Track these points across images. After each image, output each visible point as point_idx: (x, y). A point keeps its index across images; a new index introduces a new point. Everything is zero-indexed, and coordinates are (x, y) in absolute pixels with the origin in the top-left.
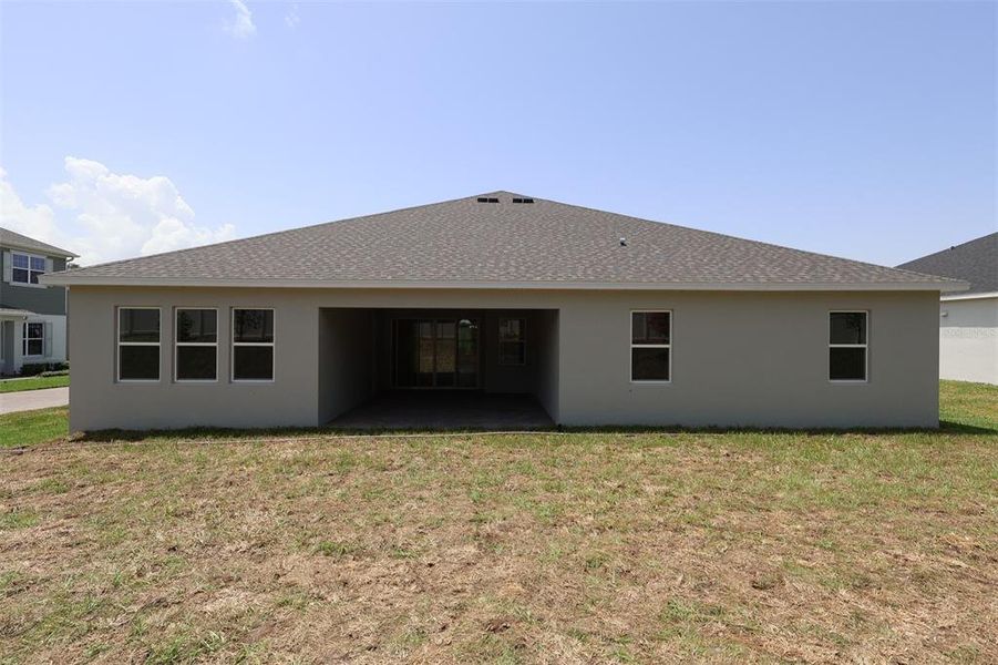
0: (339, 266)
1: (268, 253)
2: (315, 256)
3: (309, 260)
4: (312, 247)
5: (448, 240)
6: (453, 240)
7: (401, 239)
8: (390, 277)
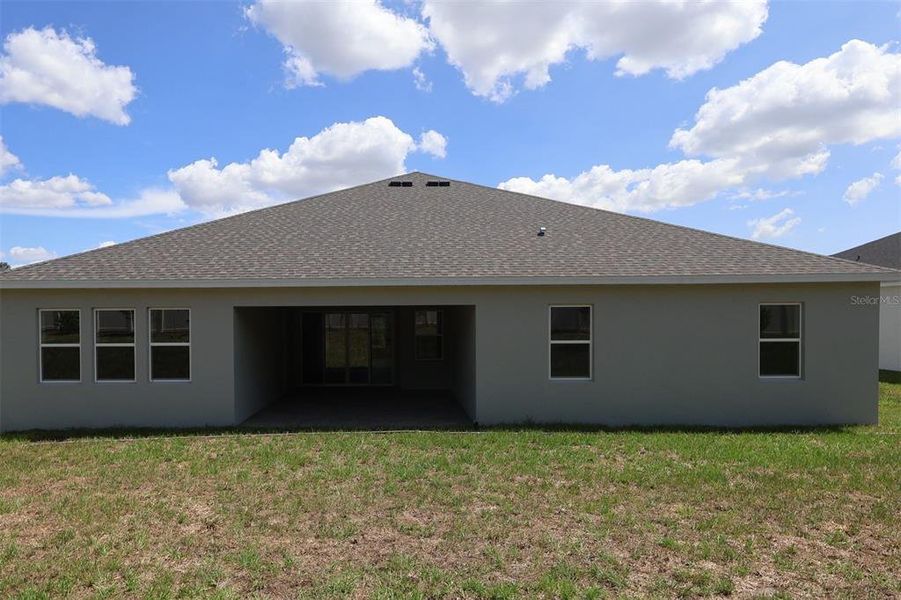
0: (252, 265)
1: (181, 251)
2: (227, 254)
3: (221, 259)
4: (222, 243)
5: (361, 233)
6: (365, 233)
7: (313, 233)
8: (304, 276)
